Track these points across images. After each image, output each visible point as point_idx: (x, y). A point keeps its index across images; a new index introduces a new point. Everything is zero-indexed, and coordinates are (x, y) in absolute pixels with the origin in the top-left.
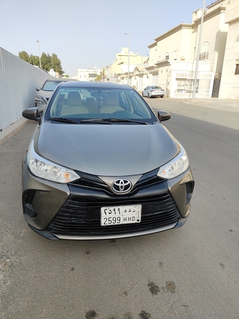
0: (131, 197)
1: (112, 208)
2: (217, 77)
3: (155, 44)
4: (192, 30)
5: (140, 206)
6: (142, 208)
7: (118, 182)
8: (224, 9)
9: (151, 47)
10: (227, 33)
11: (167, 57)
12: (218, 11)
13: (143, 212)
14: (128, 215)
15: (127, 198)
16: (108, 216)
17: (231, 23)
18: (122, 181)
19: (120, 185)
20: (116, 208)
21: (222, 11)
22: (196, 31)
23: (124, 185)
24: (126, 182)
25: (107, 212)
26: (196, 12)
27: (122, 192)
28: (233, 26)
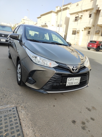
0: (78, 74)
1: (71, 78)
2: (65, 35)
3: (40, 17)
4: (56, 14)
5: (80, 77)
6: (81, 78)
7: (74, 67)
8: (69, 8)
9: (38, 18)
10: (69, 18)
11: (46, 24)
12: (66, 9)
13: (81, 80)
14: (76, 81)
15: (77, 74)
16: (69, 81)
17: (71, 14)
18: (75, 67)
19: (74, 68)
20: (73, 78)
21: (68, 9)
22: (58, 15)
23: (76, 68)
24: (76, 67)
25: (69, 80)
26: (57, 7)
27: (75, 71)
28: (72, 15)
